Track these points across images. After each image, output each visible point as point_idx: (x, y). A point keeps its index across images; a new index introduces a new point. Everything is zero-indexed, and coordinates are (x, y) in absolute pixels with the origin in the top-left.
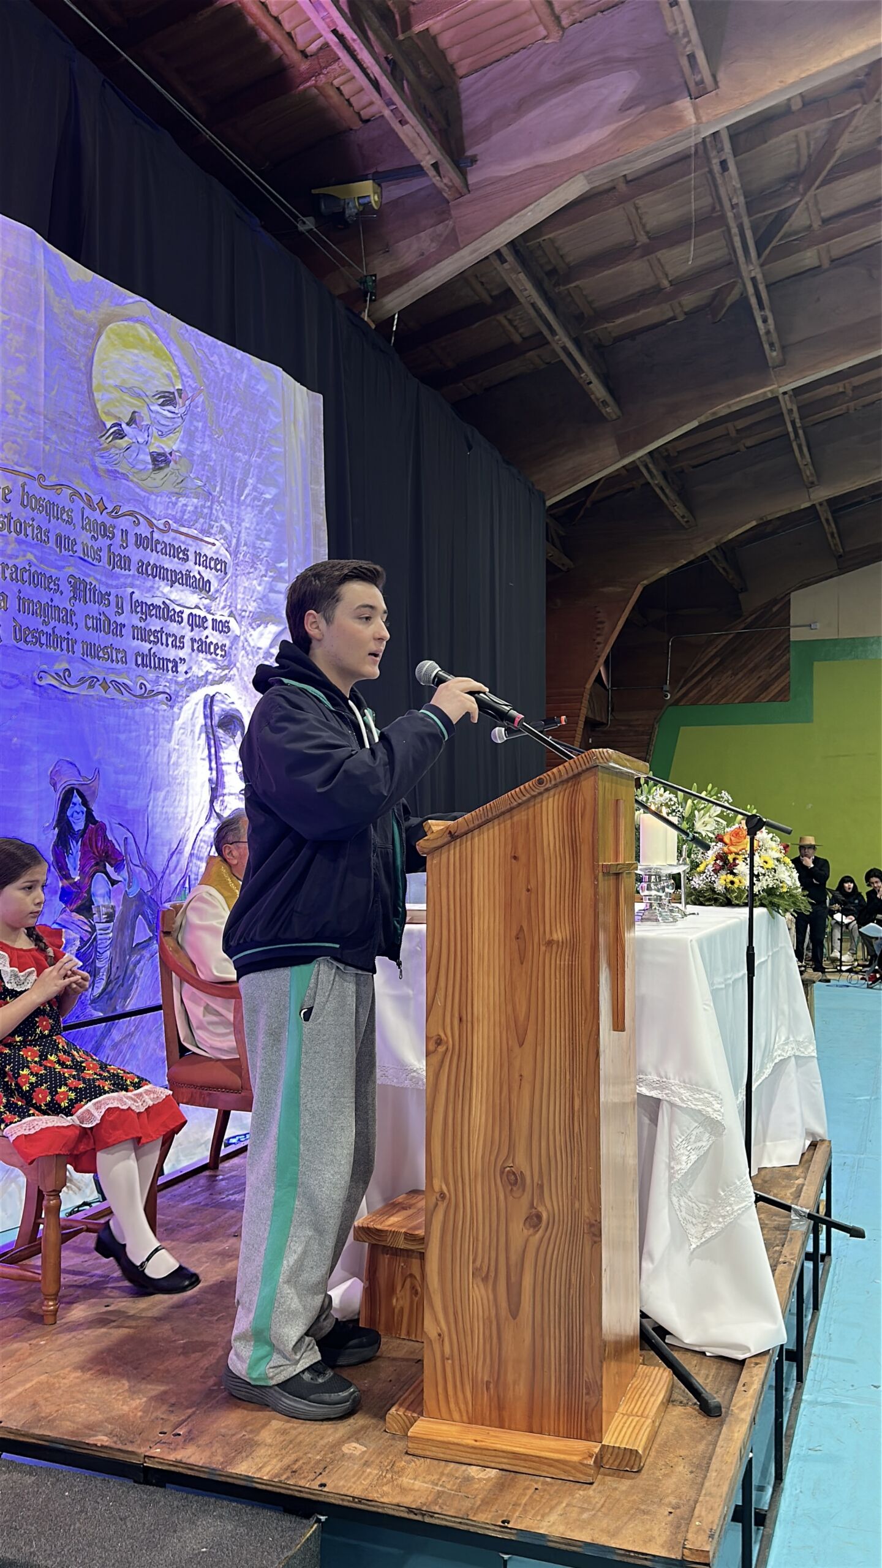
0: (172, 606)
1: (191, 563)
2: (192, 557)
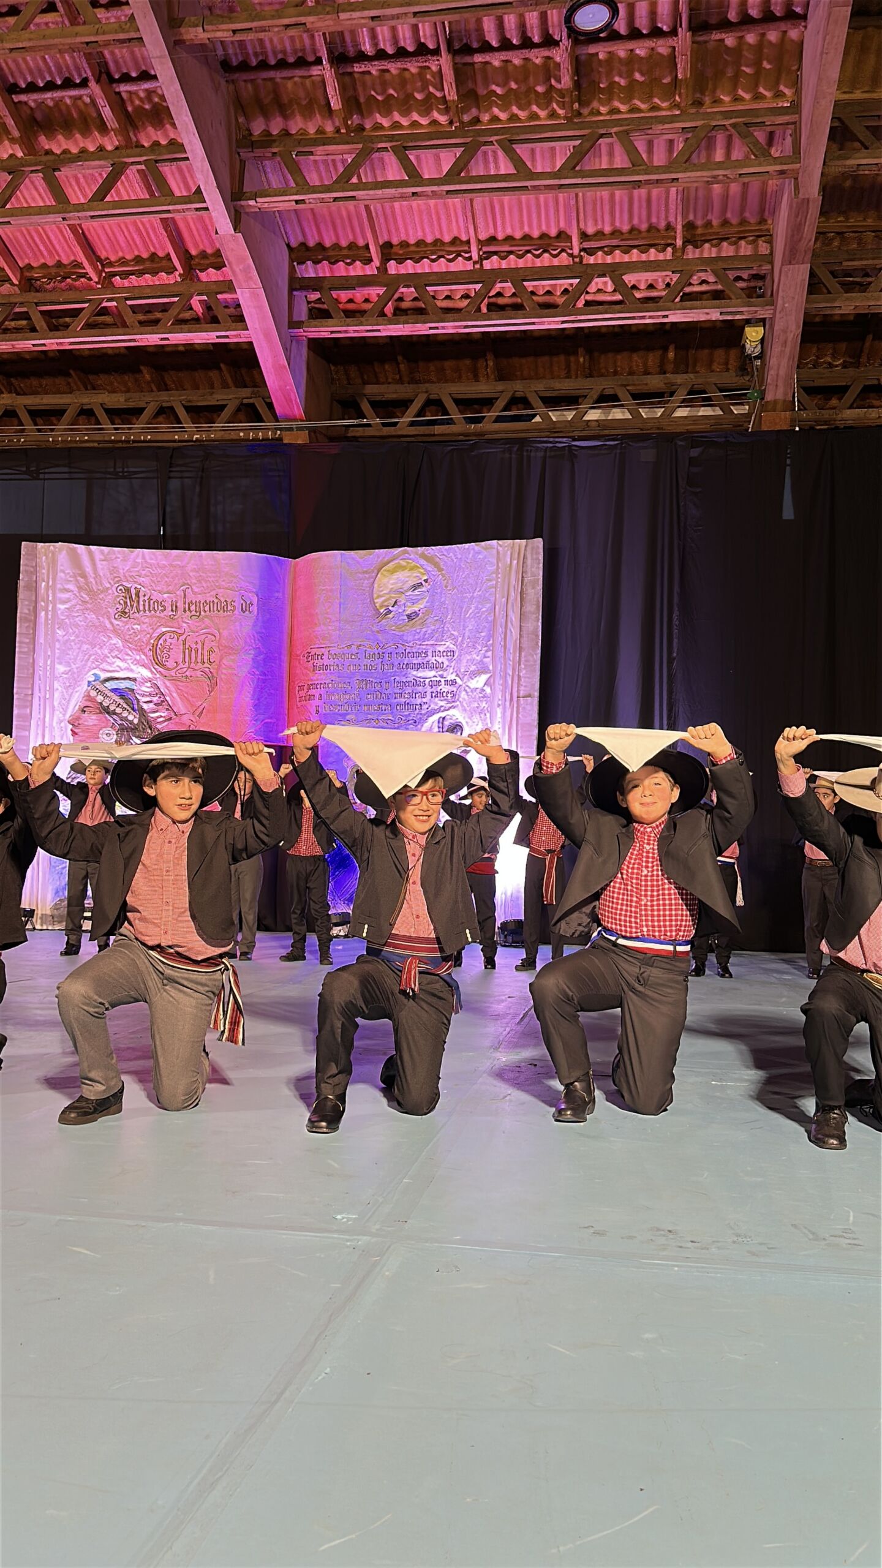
0: (418, 679)
1: (430, 657)
2: (430, 654)
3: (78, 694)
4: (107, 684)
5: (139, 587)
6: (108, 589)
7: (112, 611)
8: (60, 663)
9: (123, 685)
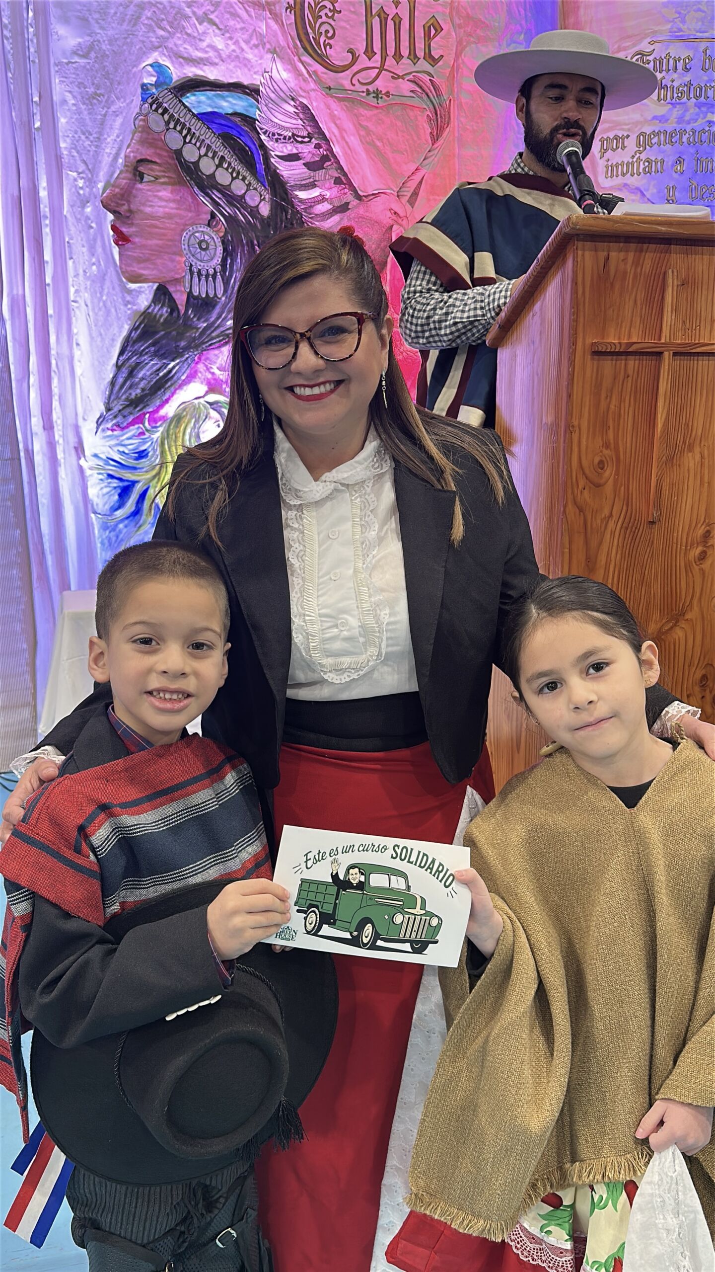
3: (119, 120)
4: (190, 100)
9: (229, 104)
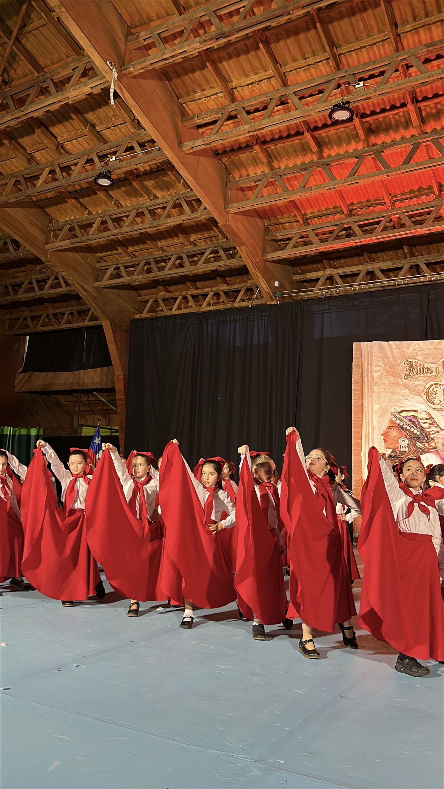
5: (417, 361)
6: (400, 363)
7: (403, 375)
8: (376, 404)
9: (410, 414)
